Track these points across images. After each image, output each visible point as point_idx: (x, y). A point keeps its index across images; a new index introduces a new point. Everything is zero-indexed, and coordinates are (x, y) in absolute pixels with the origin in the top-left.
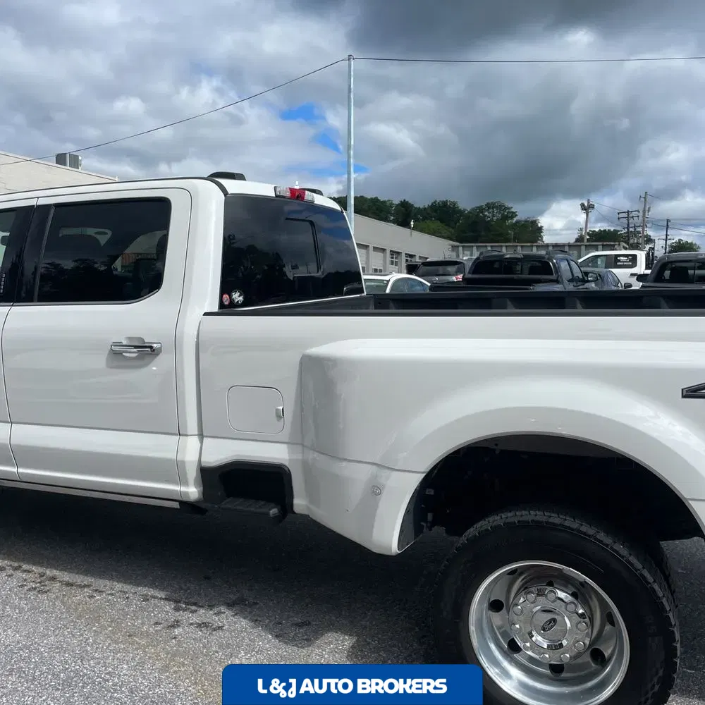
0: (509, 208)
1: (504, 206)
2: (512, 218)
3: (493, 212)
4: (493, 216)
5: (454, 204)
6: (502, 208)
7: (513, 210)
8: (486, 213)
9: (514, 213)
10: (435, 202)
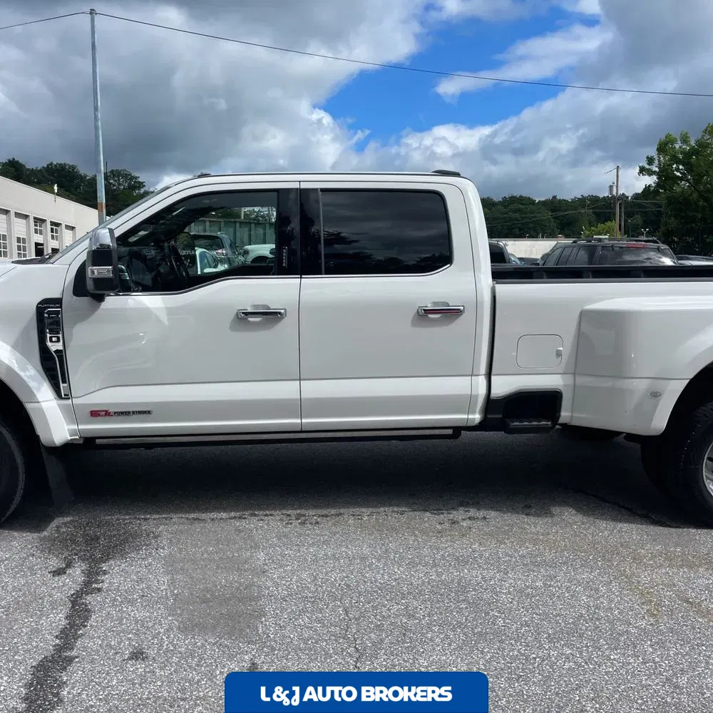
0: (136, 178)
1: (131, 175)
2: (139, 188)
3: (119, 180)
4: (120, 184)
5: (73, 167)
6: (128, 176)
7: (140, 180)
8: (112, 181)
9: (142, 183)
10: (51, 164)
